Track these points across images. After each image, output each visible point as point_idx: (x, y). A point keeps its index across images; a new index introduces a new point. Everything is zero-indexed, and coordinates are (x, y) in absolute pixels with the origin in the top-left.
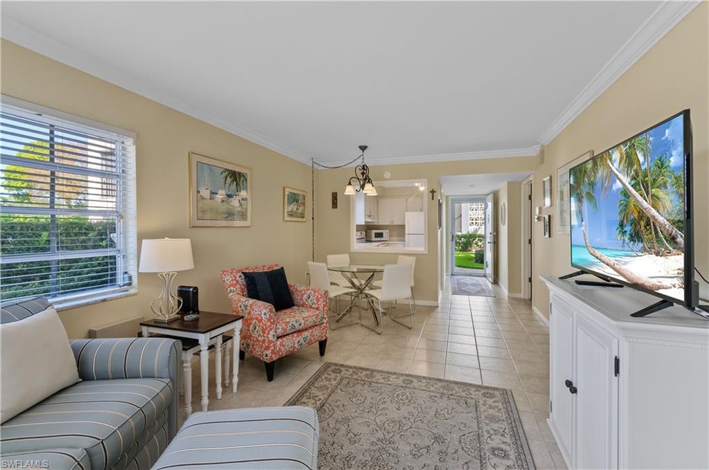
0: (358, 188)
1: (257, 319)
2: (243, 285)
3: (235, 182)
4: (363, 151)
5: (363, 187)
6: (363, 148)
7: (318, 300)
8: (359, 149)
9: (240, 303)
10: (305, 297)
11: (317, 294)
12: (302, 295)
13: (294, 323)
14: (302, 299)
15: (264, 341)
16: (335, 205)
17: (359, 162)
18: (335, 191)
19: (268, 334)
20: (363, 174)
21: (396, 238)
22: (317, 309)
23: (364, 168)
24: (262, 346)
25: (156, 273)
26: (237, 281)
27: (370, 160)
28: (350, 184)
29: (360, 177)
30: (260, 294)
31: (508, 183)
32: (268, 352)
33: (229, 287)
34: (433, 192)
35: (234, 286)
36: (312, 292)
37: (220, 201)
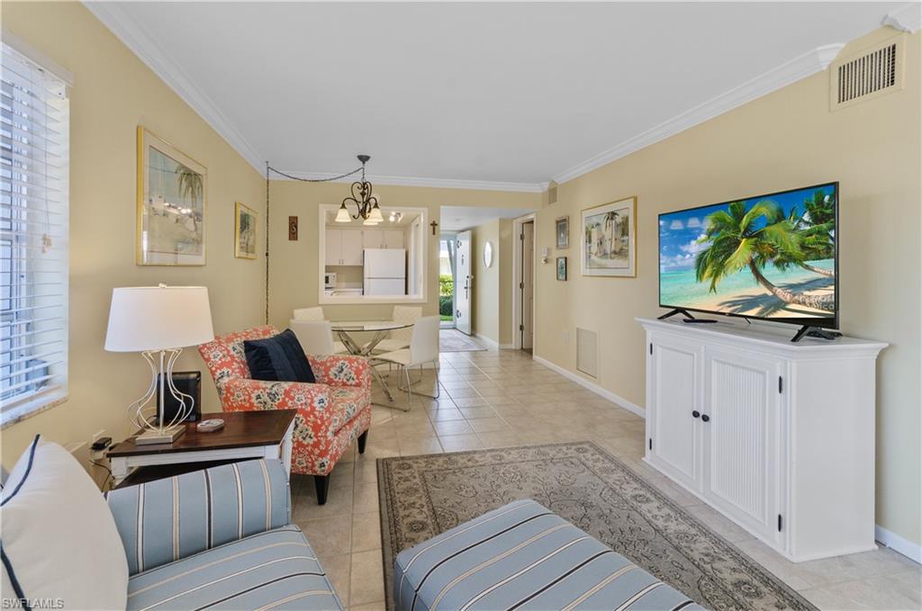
0: (356, 213)
1: (302, 411)
2: (242, 362)
3: (190, 189)
4: (364, 163)
5: (363, 213)
6: (364, 159)
7: (358, 372)
8: (357, 159)
9: (257, 392)
10: (333, 371)
11: (355, 364)
12: (327, 370)
13: (349, 410)
14: (327, 375)
15: (316, 445)
16: (293, 235)
17: (358, 177)
18: (294, 215)
19: (326, 432)
20: (363, 194)
21: (344, 284)
22: (358, 385)
23: (364, 186)
24: (312, 452)
25: (139, 353)
26: (232, 357)
27: (373, 175)
28: (343, 206)
29: (359, 198)
30: (279, 373)
31: (500, 219)
32: (324, 460)
33: (221, 366)
34: (434, 225)
35: (228, 365)
36: (347, 363)
37: (175, 220)
